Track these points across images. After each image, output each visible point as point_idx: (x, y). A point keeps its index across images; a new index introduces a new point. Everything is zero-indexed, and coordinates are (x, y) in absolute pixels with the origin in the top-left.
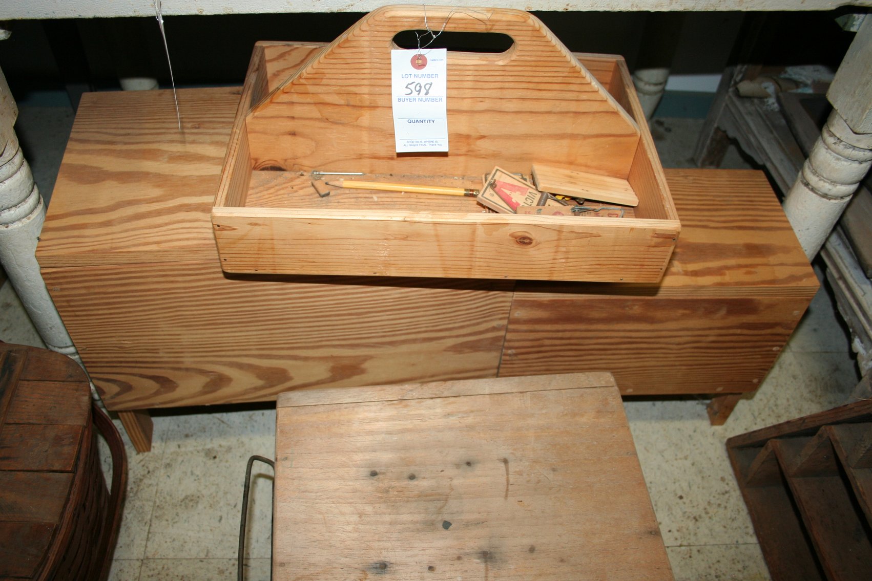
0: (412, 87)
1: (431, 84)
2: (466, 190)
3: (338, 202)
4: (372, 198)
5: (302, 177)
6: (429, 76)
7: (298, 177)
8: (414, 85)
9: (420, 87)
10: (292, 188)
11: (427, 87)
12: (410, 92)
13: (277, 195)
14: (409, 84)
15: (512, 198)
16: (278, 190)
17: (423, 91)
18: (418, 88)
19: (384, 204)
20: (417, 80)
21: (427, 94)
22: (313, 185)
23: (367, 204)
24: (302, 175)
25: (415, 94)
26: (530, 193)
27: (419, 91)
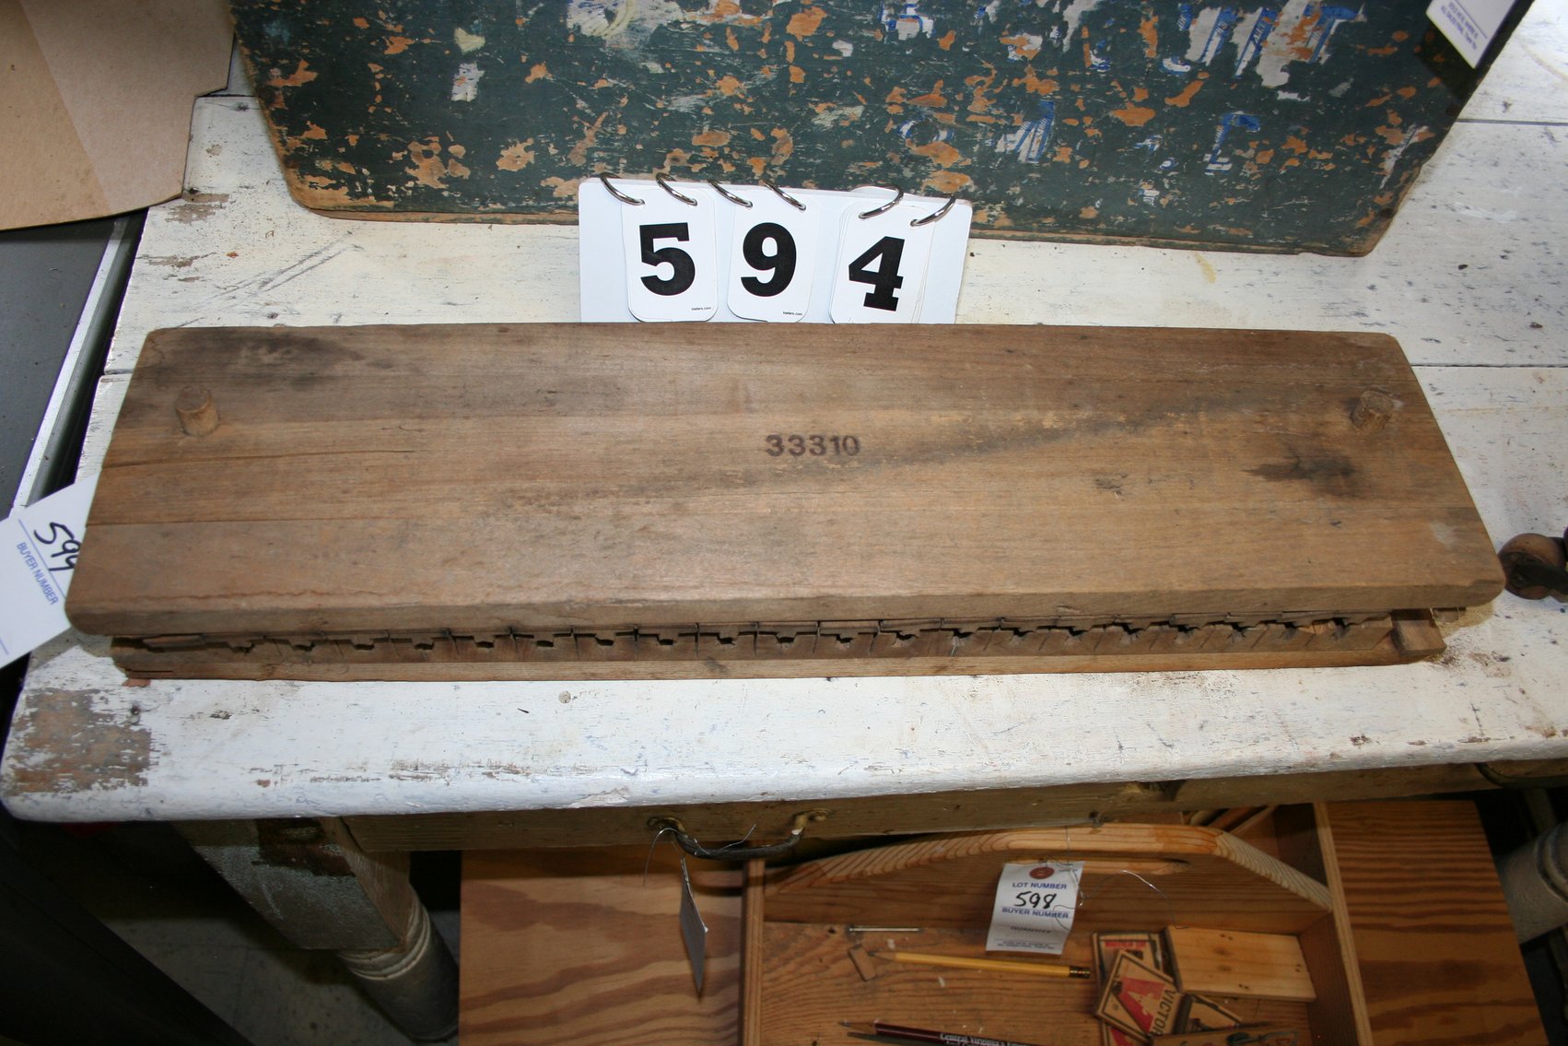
0: (1026, 897)
1: (1054, 896)
2: (1072, 968)
3: (890, 991)
4: (936, 980)
5: (832, 935)
6: (1053, 886)
7: (827, 937)
8: (1030, 895)
9: (1039, 898)
10: (821, 961)
11: (1049, 899)
12: (1022, 902)
13: (802, 975)
14: (1022, 894)
15: (1141, 1008)
16: (802, 964)
17: (1042, 903)
18: (1034, 899)
19: (955, 995)
20: (1035, 890)
21: (1047, 906)
22: (850, 956)
23: (932, 993)
24: (832, 931)
25: (1029, 906)
26: (1166, 991)
27: (1036, 903)
